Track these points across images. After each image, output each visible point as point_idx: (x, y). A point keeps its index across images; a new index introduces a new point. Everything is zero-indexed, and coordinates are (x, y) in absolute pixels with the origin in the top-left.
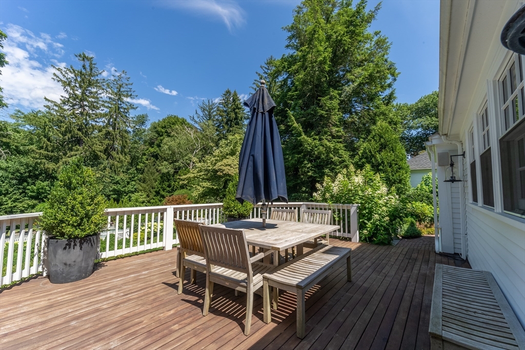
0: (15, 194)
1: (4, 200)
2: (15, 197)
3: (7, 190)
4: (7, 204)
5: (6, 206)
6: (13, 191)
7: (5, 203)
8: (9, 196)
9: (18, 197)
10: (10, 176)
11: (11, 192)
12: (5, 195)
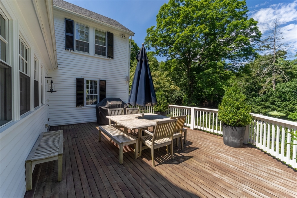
0: (294, 100)
1: (288, 104)
2: (294, 102)
3: (290, 98)
4: (289, 106)
5: (289, 107)
6: (293, 99)
7: (289, 105)
8: (291, 101)
9: (296, 103)
10: (291, 90)
11: (292, 99)
12: (288, 101)
